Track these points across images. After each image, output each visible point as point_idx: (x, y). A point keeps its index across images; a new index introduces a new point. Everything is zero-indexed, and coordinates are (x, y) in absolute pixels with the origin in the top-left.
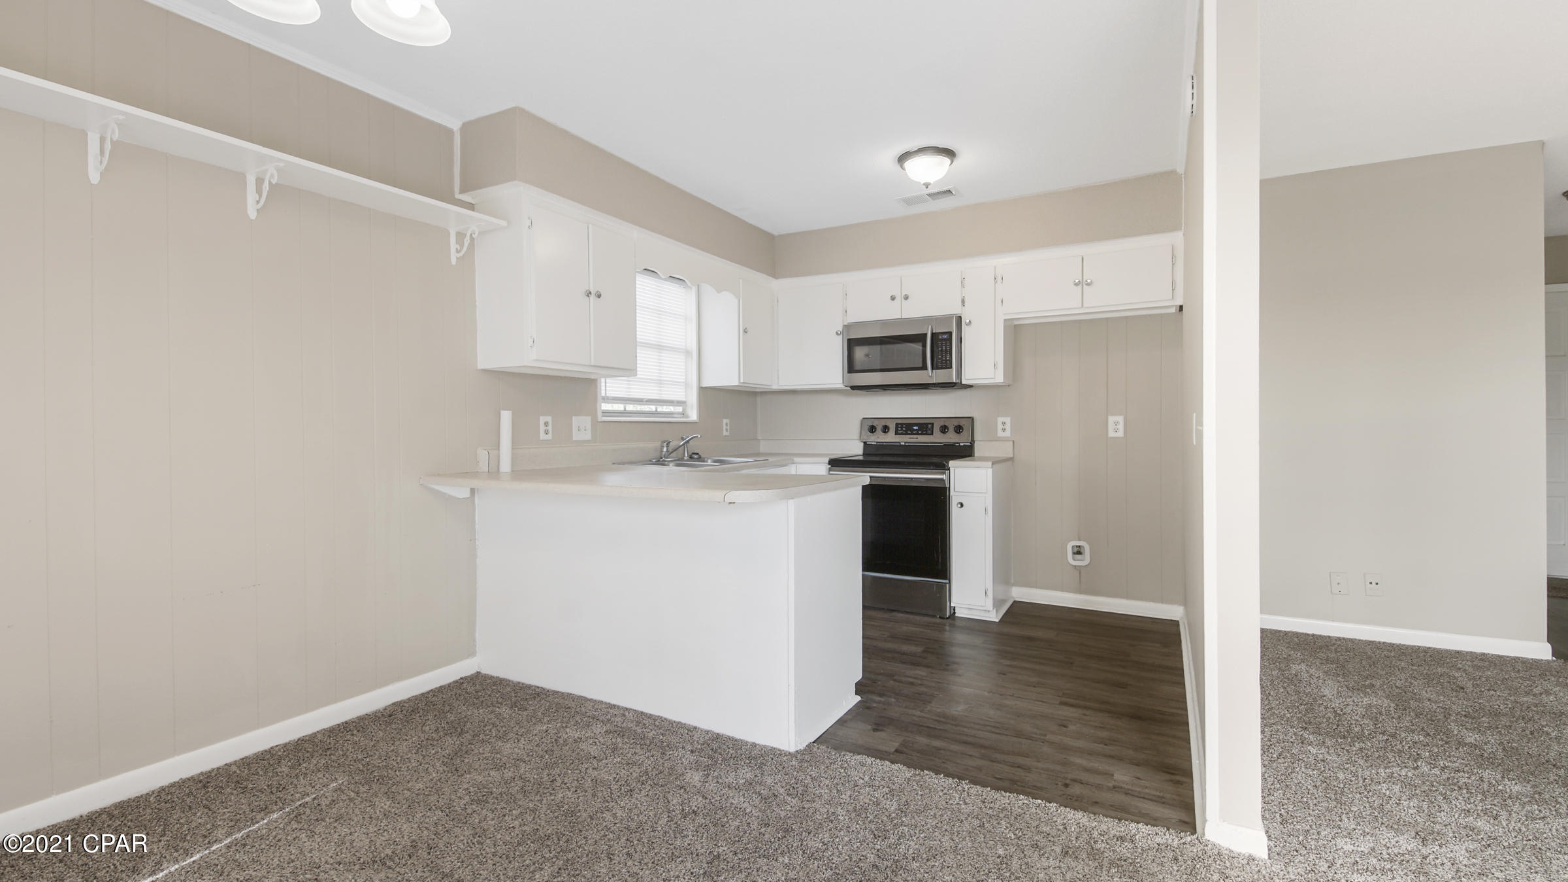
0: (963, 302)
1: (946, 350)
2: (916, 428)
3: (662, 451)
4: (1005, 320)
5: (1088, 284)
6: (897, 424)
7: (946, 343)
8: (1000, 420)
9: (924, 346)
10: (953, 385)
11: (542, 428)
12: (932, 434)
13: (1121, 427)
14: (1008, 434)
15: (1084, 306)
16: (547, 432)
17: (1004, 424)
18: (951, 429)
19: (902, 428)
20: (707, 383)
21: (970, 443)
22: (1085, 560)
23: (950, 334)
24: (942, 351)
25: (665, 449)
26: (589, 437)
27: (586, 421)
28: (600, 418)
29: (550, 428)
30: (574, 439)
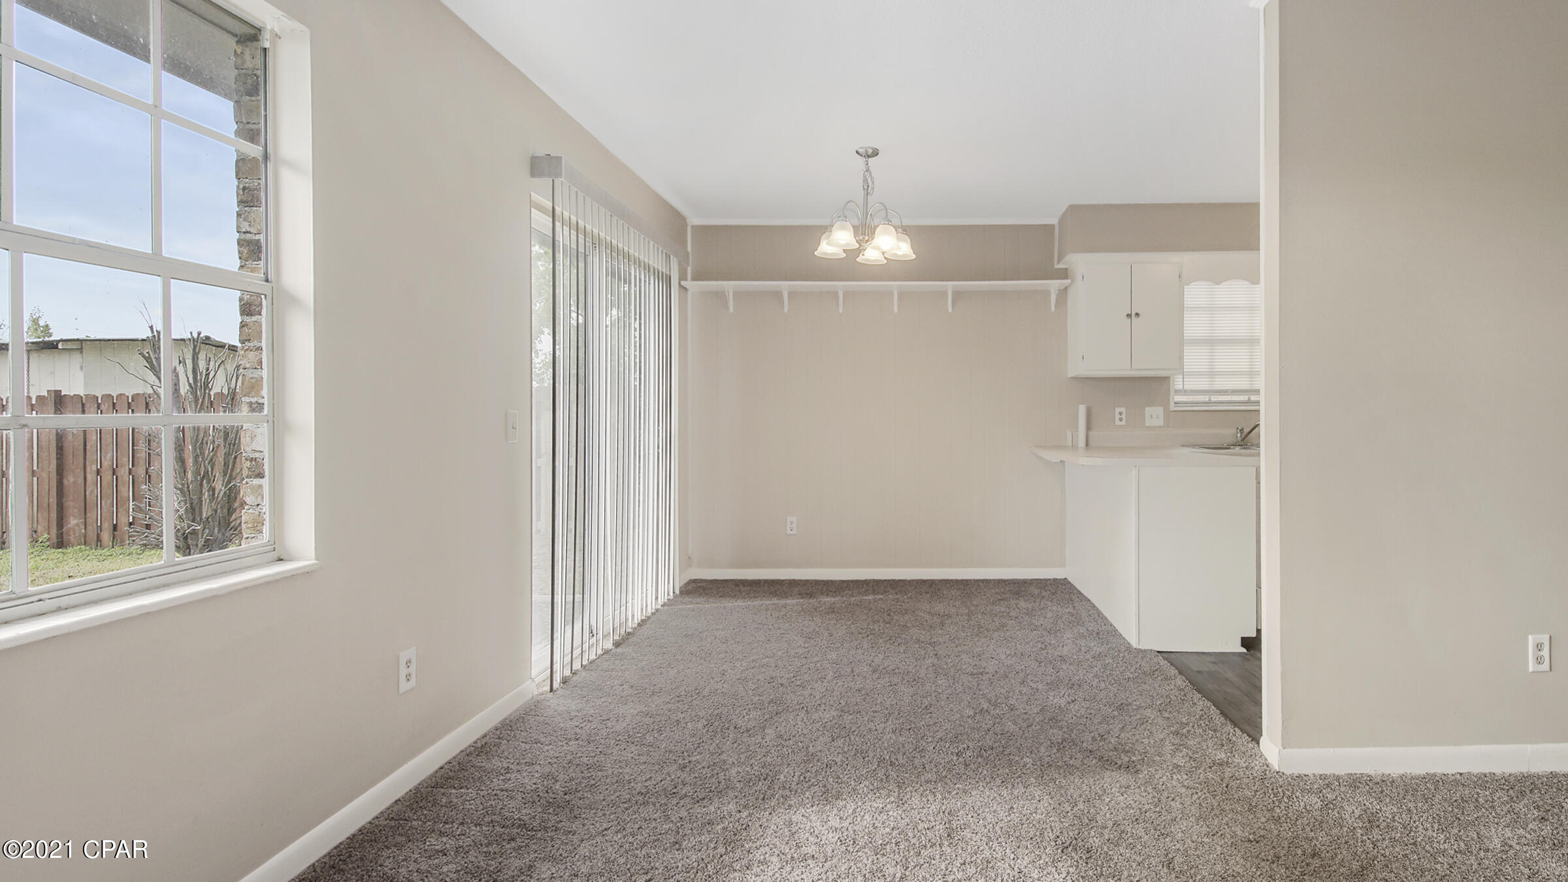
3: (1237, 437)
11: (1117, 416)
16: (1121, 420)
25: (1239, 435)
26: (1162, 424)
27: (1159, 411)
28: (1172, 407)
29: (1124, 416)
30: (1147, 425)
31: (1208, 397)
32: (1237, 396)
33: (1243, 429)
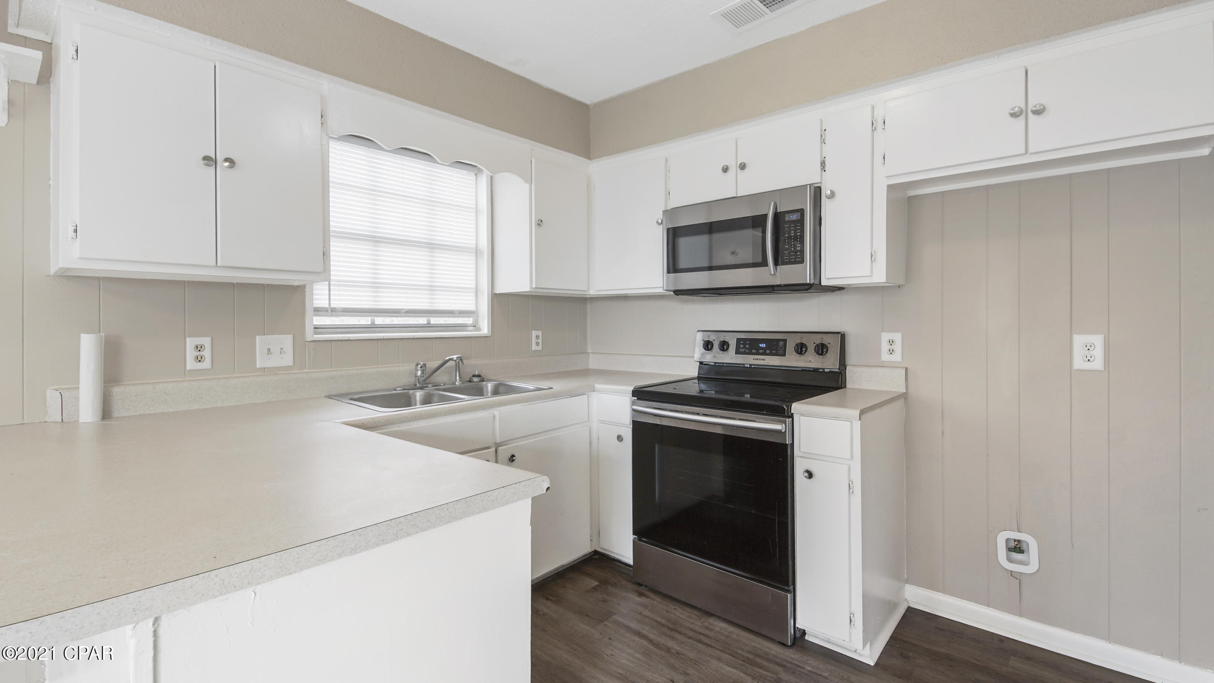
0: (823, 164)
1: (796, 237)
2: (763, 345)
4: (889, 186)
5: (1037, 112)
6: (738, 340)
7: (795, 227)
8: (885, 337)
9: (764, 232)
10: (807, 287)
11: (191, 354)
12: (784, 355)
13: (1098, 353)
14: (897, 357)
15: (1031, 150)
16: (199, 359)
17: (891, 342)
18: (811, 349)
19: (745, 344)
20: (501, 289)
21: (839, 369)
22: (1031, 564)
23: (802, 212)
24: (790, 237)
25: (419, 373)
26: (291, 363)
27: (287, 341)
28: (310, 335)
29: (207, 353)
30: (258, 366)
31: (370, 318)
32: (411, 319)
33: (425, 365)
